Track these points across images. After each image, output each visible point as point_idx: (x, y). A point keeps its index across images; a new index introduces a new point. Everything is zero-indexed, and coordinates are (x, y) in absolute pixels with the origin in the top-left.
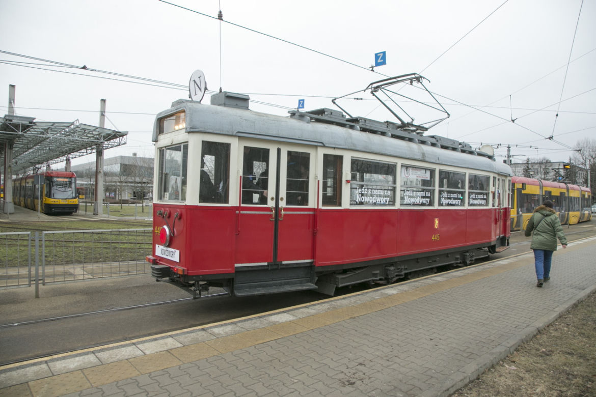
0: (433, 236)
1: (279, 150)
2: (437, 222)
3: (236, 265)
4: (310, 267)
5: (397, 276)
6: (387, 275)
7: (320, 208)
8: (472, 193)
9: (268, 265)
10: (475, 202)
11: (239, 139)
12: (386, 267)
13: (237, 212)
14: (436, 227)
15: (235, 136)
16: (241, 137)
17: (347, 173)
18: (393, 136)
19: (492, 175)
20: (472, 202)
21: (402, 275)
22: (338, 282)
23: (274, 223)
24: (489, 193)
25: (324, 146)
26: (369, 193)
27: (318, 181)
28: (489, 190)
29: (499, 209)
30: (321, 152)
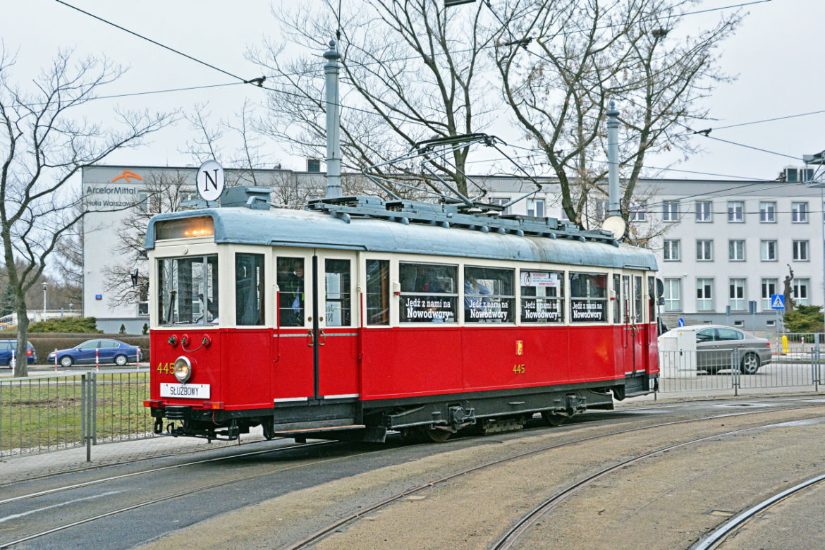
0: (515, 367)
1: (315, 259)
2: (520, 346)
3: (276, 400)
4: (355, 404)
5: (466, 421)
6: (452, 417)
7: (364, 326)
8: (577, 302)
9: (308, 401)
10: (582, 315)
11: (273, 250)
12: (449, 406)
13: (275, 336)
14: (520, 354)
15: (270, 245)
16: (275, 246)
17: (394, 284)
18: (453, 226)
19: (611, 273)
20: (576, 315)
21: (473, 421)
22: (390, 422)
23: (313, 349)
24: (606, 301)
25: (366, 250)
26: (424, 306)
27: (361, 294)
28: (606, 297)
29: (627, 326)
30: (364, 257)
